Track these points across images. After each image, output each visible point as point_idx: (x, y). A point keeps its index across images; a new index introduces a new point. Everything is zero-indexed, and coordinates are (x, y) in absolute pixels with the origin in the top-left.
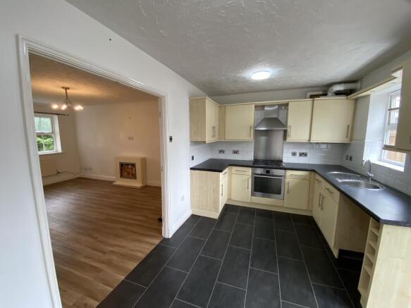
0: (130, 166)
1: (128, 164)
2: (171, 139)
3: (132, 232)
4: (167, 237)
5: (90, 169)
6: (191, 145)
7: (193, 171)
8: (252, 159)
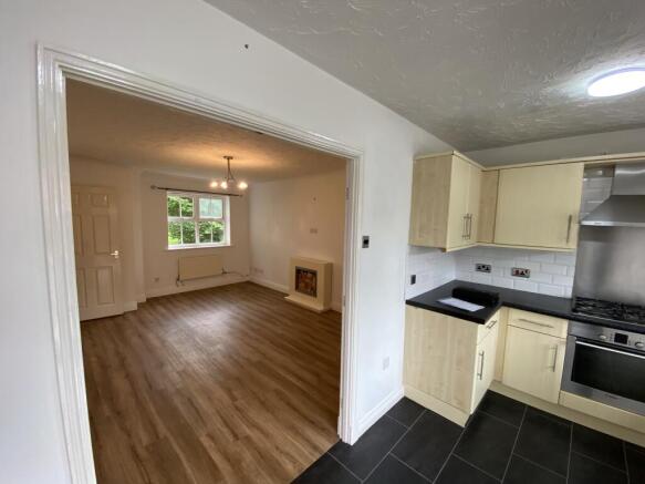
0: (309, 275)
1: (306, 271)
2: (366, 242)
3: (288, 404)
4: (345, 440)
5: (262, 272)
6: (411, 253)
7: (412, 308)
8: (569, 294)
